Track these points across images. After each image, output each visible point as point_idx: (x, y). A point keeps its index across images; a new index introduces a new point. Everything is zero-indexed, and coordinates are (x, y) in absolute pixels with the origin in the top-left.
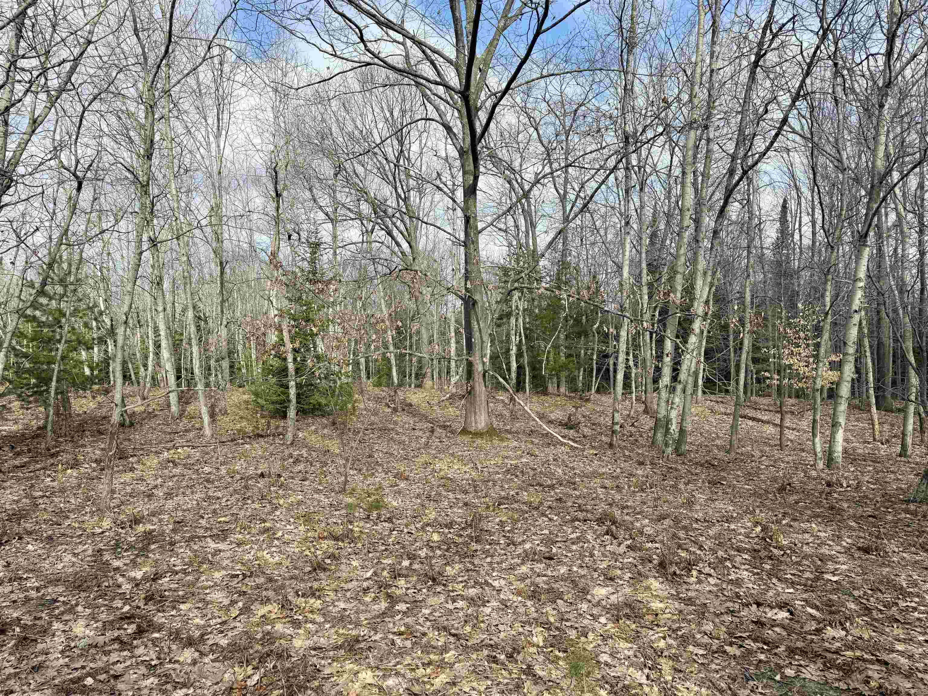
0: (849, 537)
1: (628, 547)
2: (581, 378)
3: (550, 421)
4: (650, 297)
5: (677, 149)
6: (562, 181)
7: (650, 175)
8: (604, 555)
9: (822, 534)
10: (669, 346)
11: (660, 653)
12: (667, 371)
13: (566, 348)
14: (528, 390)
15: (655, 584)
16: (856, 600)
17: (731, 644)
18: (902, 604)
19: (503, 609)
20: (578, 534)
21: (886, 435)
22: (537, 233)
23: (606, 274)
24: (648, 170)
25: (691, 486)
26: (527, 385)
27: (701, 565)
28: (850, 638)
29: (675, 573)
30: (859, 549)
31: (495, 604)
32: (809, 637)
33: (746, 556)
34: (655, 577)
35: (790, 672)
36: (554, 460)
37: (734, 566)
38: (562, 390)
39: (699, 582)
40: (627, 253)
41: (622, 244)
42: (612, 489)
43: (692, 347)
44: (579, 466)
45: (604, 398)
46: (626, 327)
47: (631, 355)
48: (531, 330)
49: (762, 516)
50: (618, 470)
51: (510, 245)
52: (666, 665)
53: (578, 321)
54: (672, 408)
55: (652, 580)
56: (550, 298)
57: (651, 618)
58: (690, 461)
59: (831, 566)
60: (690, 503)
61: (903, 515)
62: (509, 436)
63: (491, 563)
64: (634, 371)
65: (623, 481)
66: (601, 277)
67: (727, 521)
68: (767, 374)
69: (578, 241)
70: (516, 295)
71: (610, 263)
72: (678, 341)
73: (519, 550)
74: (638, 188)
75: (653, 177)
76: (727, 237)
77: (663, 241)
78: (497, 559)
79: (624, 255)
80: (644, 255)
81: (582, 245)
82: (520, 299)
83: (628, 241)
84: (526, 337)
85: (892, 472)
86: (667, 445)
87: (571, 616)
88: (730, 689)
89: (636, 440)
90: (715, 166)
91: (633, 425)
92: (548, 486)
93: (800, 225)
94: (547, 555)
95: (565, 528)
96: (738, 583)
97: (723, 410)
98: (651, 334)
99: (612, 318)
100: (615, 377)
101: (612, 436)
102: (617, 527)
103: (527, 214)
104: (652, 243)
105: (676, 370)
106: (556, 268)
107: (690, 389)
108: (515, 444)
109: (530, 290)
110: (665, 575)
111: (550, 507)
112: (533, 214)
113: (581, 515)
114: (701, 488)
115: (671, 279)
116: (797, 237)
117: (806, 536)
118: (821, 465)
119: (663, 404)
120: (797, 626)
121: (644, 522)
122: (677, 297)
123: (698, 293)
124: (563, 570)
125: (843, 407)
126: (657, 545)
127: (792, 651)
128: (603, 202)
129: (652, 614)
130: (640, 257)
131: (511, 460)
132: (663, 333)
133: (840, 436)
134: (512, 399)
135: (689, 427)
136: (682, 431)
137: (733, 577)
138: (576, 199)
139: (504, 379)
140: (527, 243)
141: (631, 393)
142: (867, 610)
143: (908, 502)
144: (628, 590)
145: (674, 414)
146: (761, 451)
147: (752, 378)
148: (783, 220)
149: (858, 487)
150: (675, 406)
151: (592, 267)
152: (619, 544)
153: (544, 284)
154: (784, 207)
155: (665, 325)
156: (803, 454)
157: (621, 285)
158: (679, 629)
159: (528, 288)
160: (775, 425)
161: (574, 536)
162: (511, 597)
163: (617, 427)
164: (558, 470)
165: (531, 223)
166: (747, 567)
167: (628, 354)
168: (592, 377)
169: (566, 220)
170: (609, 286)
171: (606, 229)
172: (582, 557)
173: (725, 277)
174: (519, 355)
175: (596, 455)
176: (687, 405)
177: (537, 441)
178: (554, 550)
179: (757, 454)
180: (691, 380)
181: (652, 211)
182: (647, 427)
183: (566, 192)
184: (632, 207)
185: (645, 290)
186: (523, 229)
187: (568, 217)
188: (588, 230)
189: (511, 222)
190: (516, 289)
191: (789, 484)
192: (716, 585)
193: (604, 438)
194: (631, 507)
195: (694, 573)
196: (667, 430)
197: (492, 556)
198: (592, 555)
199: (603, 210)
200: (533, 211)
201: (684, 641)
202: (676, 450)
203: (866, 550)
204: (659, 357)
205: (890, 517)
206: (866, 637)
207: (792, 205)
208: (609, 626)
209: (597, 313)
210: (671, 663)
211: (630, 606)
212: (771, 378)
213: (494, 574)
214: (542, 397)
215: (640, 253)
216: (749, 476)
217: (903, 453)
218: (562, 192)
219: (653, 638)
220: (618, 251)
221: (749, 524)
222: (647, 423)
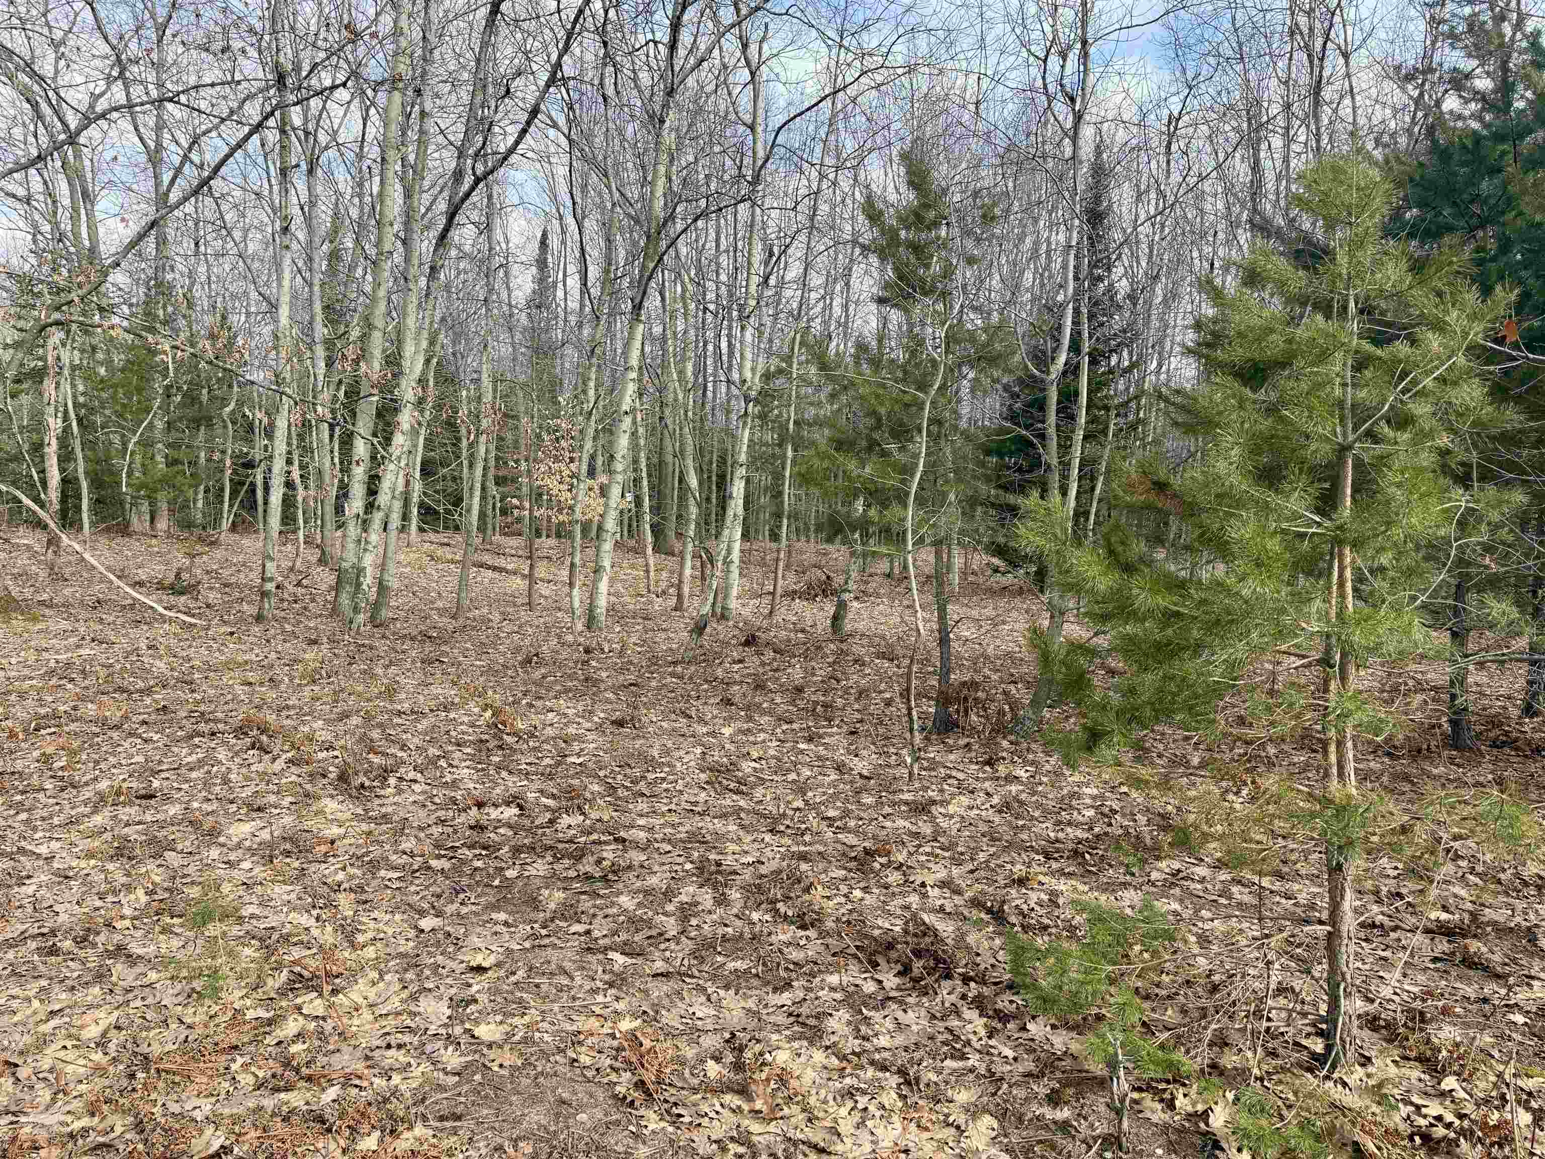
0: (603, 711)
1: (290, 761)
2: (200, 504)
3: (136, 583)
4: (330, 363)
5: (372, 111)
6: (152, 122)
7: (327, 148)
8: (248, 778)
9: (571, 712)
10: (361, 448)
11: (337, 888)
12: (358, 491)
13: (169, 446)
14: (86, 526)
15: (331, 805)
16: (602, 780)
17: (439, 857)
18: (651, 776)
19: (59, 883)
20: (200, 756)
21: (663, 585)
22: (99, 216)
23: (248, 314)
24: (323, 138)
25: (393, 670)
26: (85, 516)
27: (402, 770)
28: (588, 822)
29: (362, 786)
30: (613, 722)
31: (43, 878)
32: (540, 831)
33: (469, 750)
34: (332, 796)
35: (511, 873)
36: (149, 648)
37: (451, 765)
38: (162, 524)
39: (400, 792)
40: (286, 283)
41: (278, 265)
42: (262, 684)
43: (397, 453)
44: (199, 654)
45: (246, 542)
46: (286, 413)
47: (296, 463)
48: (92, 410)
49: (495, 697)
50: (273, 656)
51: (36, 231)
52: (345, 901)
53: (191, 398)
54: (365, 550)
55: (327, 801)
56: (132, 348)
57: (324, 848)
58: (394, 634)
59: (576, 747)
60: (390, 692)
61: (669, 680)
62: (47, 612)
63: (27, 822)
64: (301, 493)
65: (281, 672)
66: (237, 320)
67: (446, 709)
68: (515, 501)
69: (188, 245)
70: (56, 336)
71: (254, 295)
72: (375, 441)
73: (87, 793)
74: (304, 166)
75: (332, 153)
76: (457, 277)
77: (352, 268)
78: (39, 813)
79: (280, 285)
80: (316, 288)
81: (197, 253)
82: (64, 345)
83: (287, 262)
84: (80, 421)
85: (664, 630)
86: (356, 610)
87: (191, 870)
88: (434, 907)
89: (305, 608)
90: (436, 155)
91: (299, 584)
92: (141, 691)
93: (565, 275)
94: (143, 792)
95: (175, 749)
96: (454, 784)
97: (449, 557)
98: (332, 427)
99: (260, 395)
100: (266, 503)
101: (262, 600)
102: (270, 737)
103: (74, 175)
104: (332, 271)
105: (372, 492)
106: (142, 290)
107: (395, 521)
108: (65, 625)
109: (86, 329)
110: (347, 793)
111: (144, 722)
112: (89, 175)
113: (203, 727)
114: (409, 670)
115: (364, 337)
116: (560, 294)
117: (551, 715)
118: (580, 627)
119: (351, 546)
120: (527, 822)
121: (315, 725)
122: (374, 368)
123: (406, 364)
124: (174, 810)
125: (608, 546)
126: (336, 753)
127: (517, 850)
128: (238, 181)
129: (325, 843)
130: (311, 291)
131: (57, 652)
132: (350, 427)
133: (603, 586)
134: (53, 542)
135: (394, 583)
136: (382, 588)
137: (448, 778)
138: (182, 164)
139: (36, 500)
140: (77, 235)
141: (295, 532)
142: (612, 789)
143: (675, 663)
144: (288, 820)
145: (368, 560)
146: (503, 613)
147: (494, 508)
148: (542, 263)
149: (621, 653)
150: (370, 547)
151: (219, 300)
152: (274, 760)
153: (115, 320)
154: (544, 243)
155: (354, 414)
156: (559, 614)
157: (277, 337)
158: (367, 853)
159: (81, 323)
160: (524, 576)
161: (192, 758)
162: (74, 864)
163: (270, 586)
164: (158, 663)
165: (85, 195)
166: (468, 763)
167: (289, 462)
168: (222, 502)
169: (162, 199)
170: (252, 338)
171: (246, 231)
172: (207, 784)
173: (454, 343)
174: (66, 457)
175: (232, 634)
176: (391, 548)
177: (111, 619)
178: (156, 784)
179: (496, 617)
180: (397, 505)
181: (330, 212)
182: (324, 587)
183: (159, 146)
184: (295, 200)
185: (320, 352)
186: (67, 202)
187: (167, 194)
188: (210, 228)
189: (36, 185)
190: (57, 323)
191: (537, 655)
192: (424, 792)
193: (245, 607)
194: (294, 707)
195: (392, 781)
196: (358, 585)
197: (29, 810)
198: (226, 781)
199: (237, 193)
200: (88, 169)
201: (374, 866)
202: (372, 619)
203: (620, 723)
204: (345, 469)
205: (654, 684)
206: (606, 818)
207: (554, 242)
208: (257, 870)
209: (230, 386)
210: (353, 896)
211: (291, 839)
212: (520, 508)
213: (36, 836)
214: (119, 540)
215: (311, 285)
216: (482, 649)
217: (678, 608)
218: (152, 145)
219: (327, 872)
220: (270, 276)
221: (476, 710)
222: (325, 578)
